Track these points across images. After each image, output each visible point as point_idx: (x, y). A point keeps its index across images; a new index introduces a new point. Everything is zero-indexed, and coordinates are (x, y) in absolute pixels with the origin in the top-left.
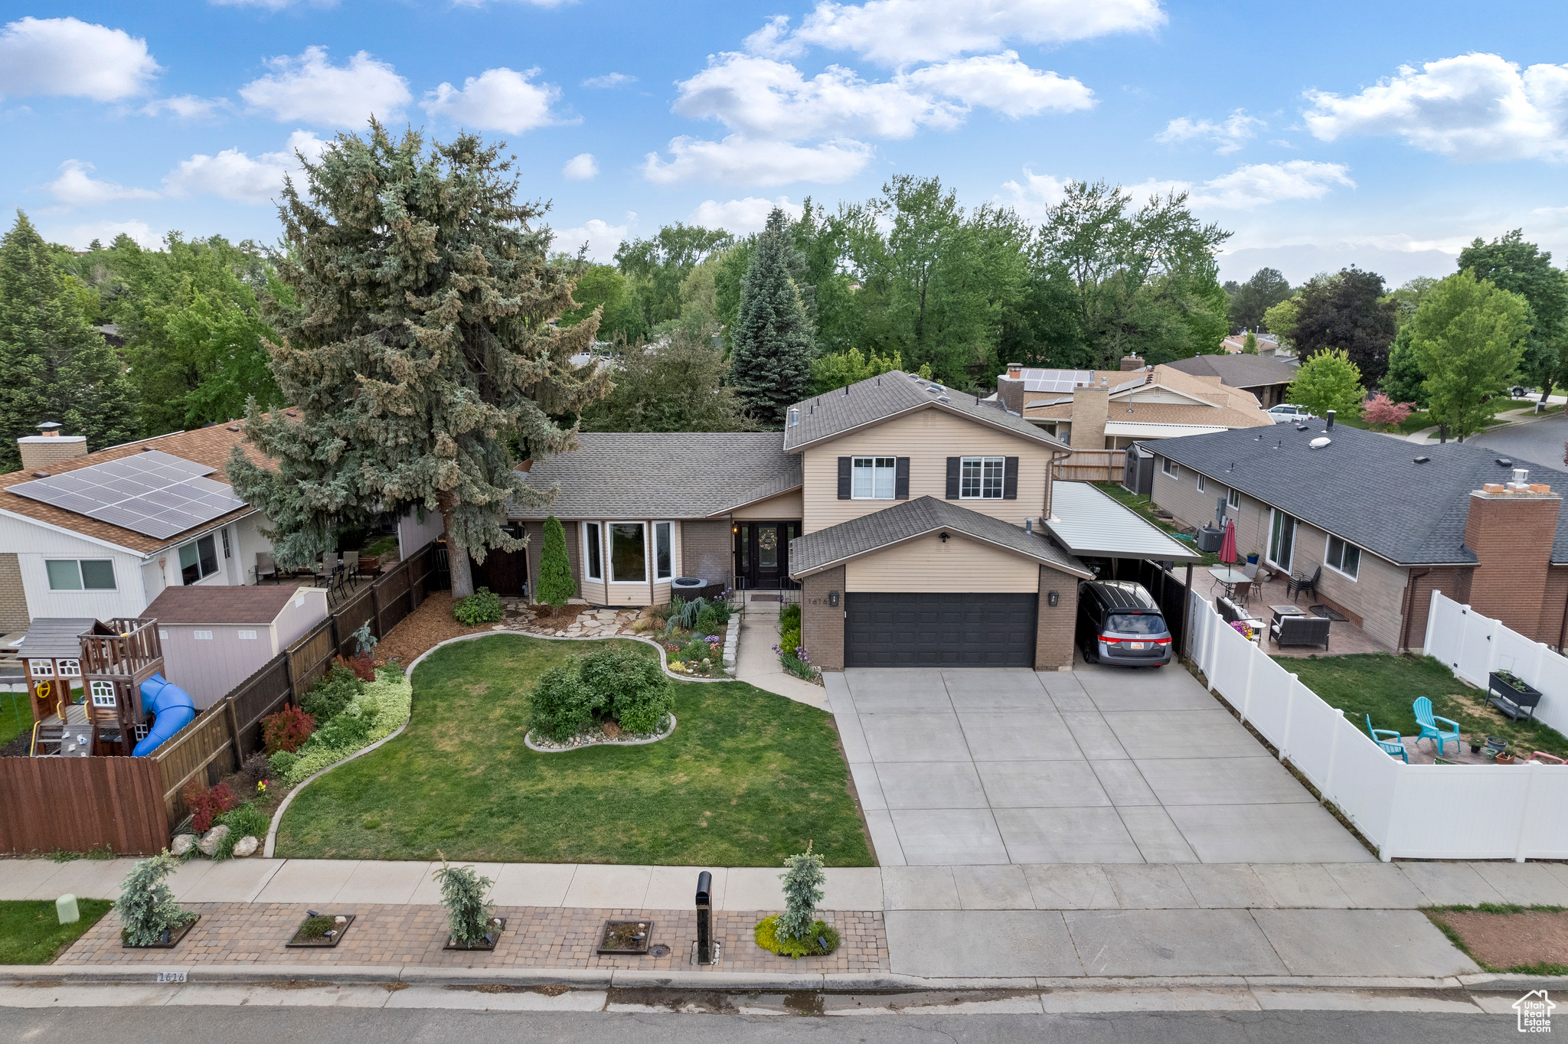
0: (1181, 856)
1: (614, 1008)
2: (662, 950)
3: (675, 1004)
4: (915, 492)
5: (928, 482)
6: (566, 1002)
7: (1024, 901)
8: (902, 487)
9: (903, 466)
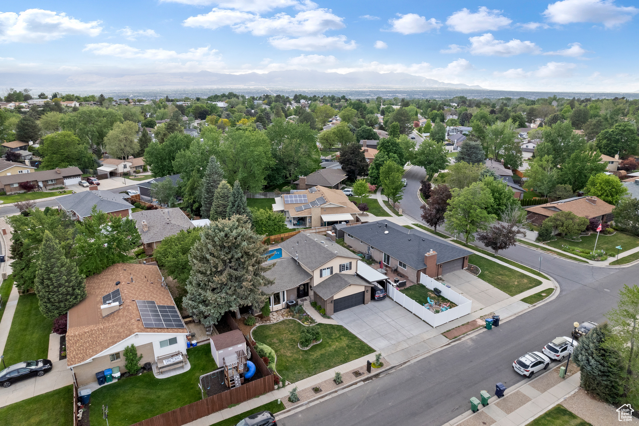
0: (411, 336)
1: (365, 383)
2: (363, 373)
3: (371, 379)
4: (334, 273)
5: (336, 270)
6: (359, 385)
7: (398, 350)
8: (332, 272)
9: (332, 268)
